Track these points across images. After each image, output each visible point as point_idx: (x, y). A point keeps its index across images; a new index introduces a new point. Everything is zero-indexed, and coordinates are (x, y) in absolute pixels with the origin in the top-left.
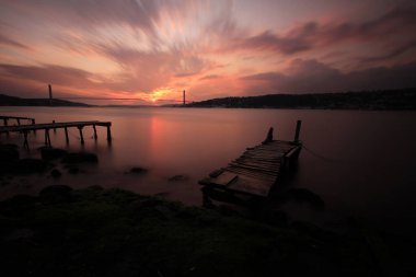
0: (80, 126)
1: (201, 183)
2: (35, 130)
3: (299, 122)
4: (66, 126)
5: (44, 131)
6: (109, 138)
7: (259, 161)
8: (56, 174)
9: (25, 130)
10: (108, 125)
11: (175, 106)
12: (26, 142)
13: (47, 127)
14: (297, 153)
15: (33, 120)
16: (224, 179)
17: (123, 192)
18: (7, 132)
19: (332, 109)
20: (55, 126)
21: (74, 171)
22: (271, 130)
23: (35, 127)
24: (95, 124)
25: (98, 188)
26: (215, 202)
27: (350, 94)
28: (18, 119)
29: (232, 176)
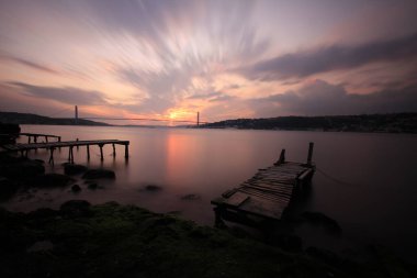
0: (101, 144)
1: (213, 203)
2: (60, 147)
3: (311, 145)
4: (88, 144)
5: (68, 148)
6: (127, 156)
7: (272, 182)
8: (77, 189)
9: (52, 147)
10: (126, 143)
11: (188, 127)
12: (52, 157)
13: (71, 145)
14: (311, 175)
15: (60, 138)
16: (236, 200)
17: (138, 209)
18: (36, 149)
19: (346, 131)
20: (78, 144)
21: (93, 187)
22: (283, 151)
23: (60, 145)
24: (114, 142)
25: (114, 204)
26: (227, 223)
27: (364, 117)
28: (46, 136)
29: (245, 196)
